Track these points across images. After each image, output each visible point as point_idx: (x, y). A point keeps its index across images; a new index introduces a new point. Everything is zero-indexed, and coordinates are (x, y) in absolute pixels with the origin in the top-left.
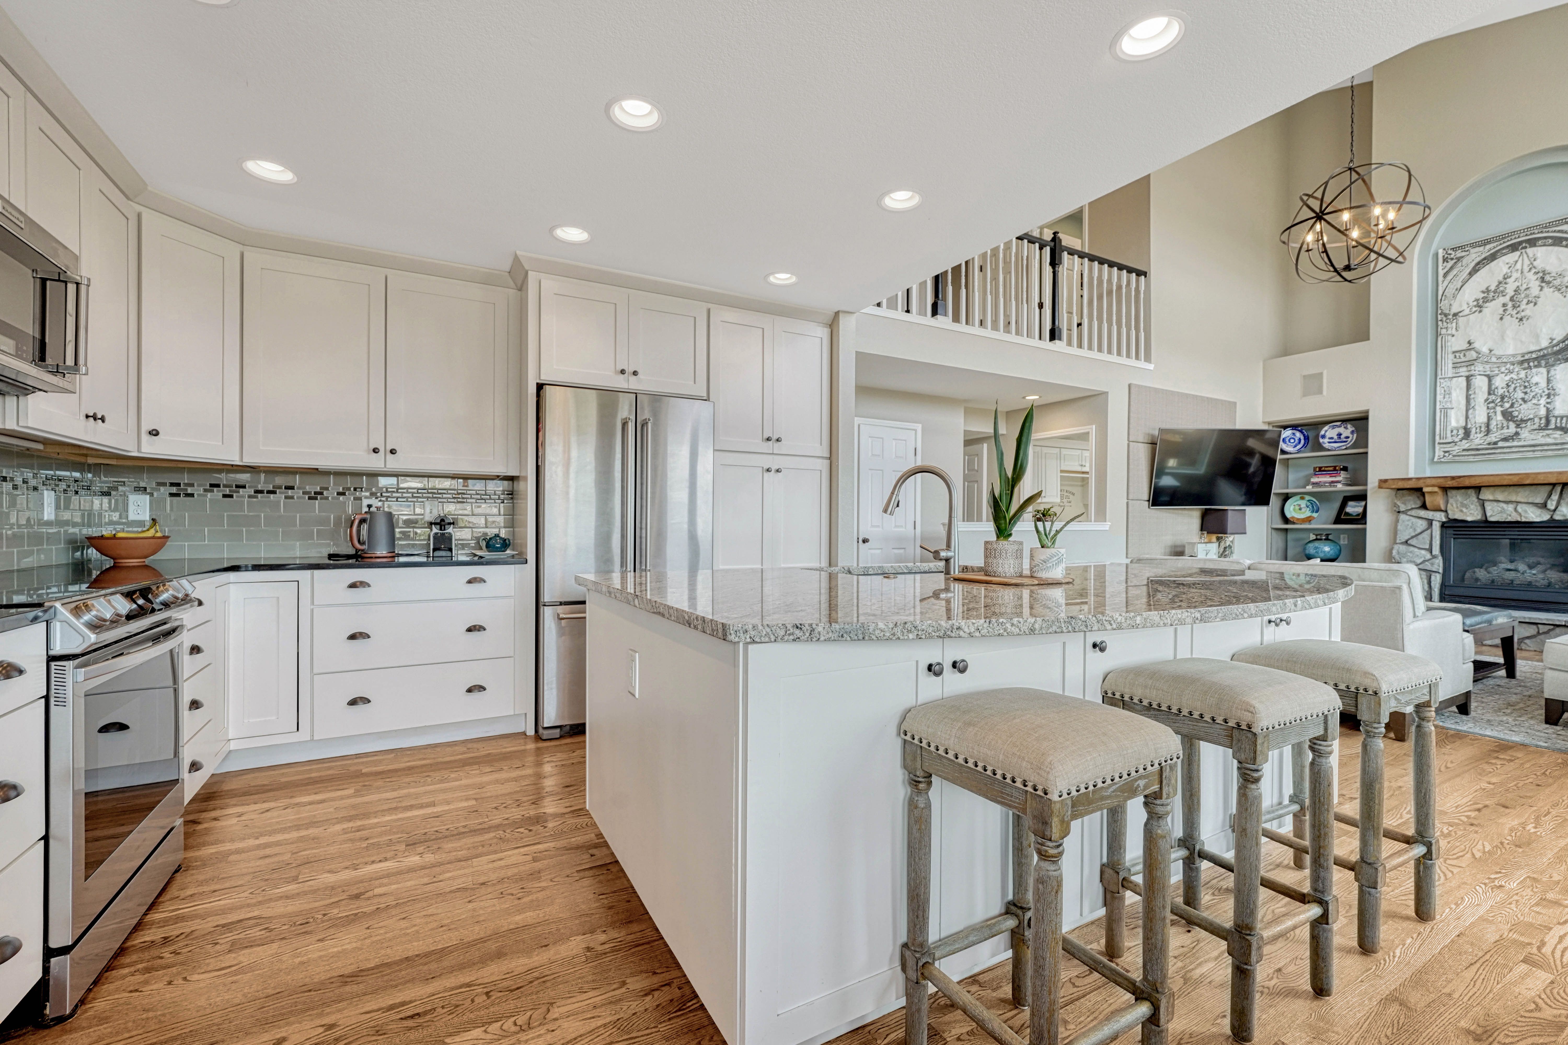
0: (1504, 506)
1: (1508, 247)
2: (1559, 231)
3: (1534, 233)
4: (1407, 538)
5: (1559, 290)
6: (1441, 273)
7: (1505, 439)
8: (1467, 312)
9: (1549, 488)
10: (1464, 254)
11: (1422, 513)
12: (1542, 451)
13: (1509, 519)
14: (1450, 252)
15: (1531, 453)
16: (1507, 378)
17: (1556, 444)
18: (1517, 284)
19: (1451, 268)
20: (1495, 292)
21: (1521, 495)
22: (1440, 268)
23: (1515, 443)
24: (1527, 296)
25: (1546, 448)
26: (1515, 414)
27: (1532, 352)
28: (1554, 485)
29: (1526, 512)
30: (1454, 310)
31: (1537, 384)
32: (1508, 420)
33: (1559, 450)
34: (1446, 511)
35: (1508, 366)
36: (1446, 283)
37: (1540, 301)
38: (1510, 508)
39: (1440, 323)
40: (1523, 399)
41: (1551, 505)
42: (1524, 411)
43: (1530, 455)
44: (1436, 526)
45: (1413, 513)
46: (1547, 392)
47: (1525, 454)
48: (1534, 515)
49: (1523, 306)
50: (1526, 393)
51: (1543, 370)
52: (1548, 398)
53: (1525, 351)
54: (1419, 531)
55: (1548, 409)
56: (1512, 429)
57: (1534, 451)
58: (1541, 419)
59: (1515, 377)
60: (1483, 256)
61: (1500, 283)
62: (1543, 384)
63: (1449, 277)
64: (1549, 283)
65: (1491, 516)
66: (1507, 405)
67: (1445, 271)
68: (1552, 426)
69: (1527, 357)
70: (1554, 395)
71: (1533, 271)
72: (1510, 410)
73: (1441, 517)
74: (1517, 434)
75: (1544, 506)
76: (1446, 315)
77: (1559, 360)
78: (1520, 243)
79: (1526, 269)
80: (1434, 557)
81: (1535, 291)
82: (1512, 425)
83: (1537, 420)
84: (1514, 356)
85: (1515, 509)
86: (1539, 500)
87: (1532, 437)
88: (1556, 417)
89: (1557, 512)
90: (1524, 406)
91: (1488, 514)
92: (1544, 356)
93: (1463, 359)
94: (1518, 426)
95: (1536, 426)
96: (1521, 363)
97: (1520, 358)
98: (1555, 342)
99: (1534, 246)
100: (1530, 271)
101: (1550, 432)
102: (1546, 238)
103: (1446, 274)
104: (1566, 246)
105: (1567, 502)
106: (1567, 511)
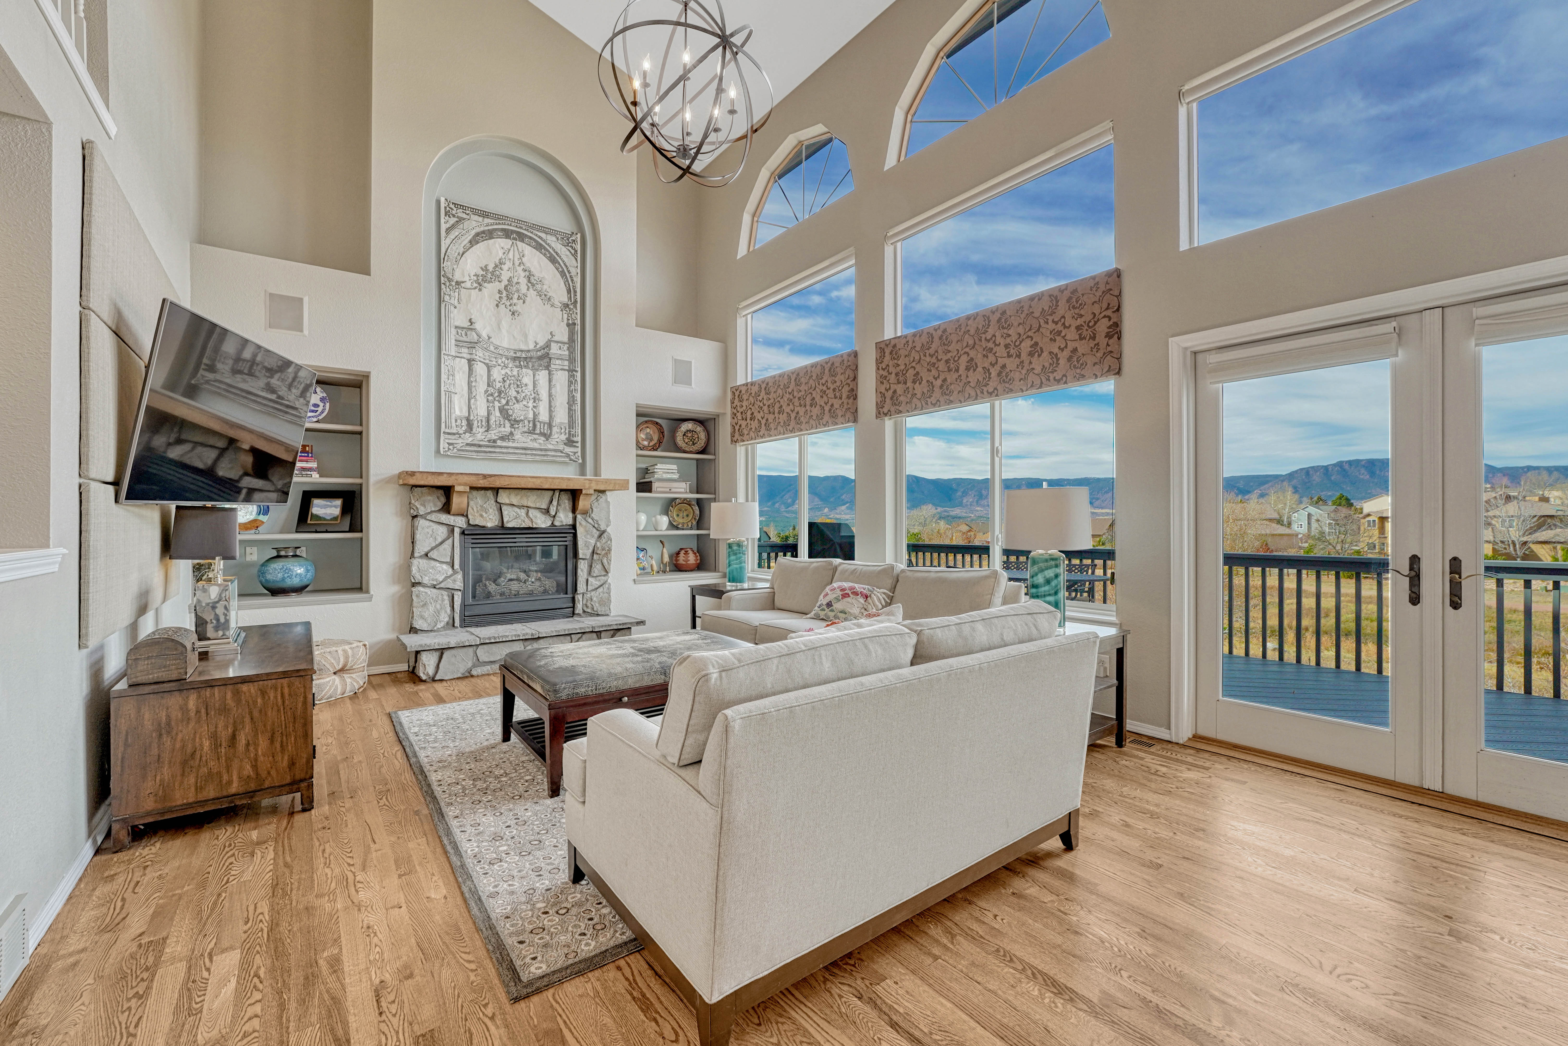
0: (518, 510)
1: (503, 230)
2: (540, 237)
3: (521, 228)
4: (426, 550)
5: (540, 296)
6: (444, 227)
7: (502, 438)
8: (468, 285)
9: (551, 493)
10: (464, 216)
11: (444, 518)
12: (532, 455)
13: (523, 525)
14: (452, 206)
15: (524, 456)
16: (503, 372)
17: (541, 450)
18: (510, 274)
19: (453, 227)
20: (492, 273)
21: (531, 500)
22: (442, 221)
23: (510, 444)
24: (518, 291)
25: (534, 452)
26: (510, 412)
27: (522, 351)
28: (554, 490)
29: (536, 517)
30: (457, 277)
31: (526, 385)
32: (505, 418)
33: (544, 455)
34: (467, 516)
35: (504, 359)
36: (448, 241)
37: (528, 300)
38: (522, 512)
39: (443, 286)
40: (516, 398)
41: (553, 509)
42: (517, 411)
43: (523, 457)
44: (457, 535)
45: (433, 517)
46: (533, 395)
47: (519, 456)
48: (542, 522)
49: (515, 301)
50: (518, 392)
51: (530, 372)
52: (534, 402)
53: (517, 348)
54: (440, 540)
55: (534, 413)
56: (508, 429)
57: (526, 454)
58: (529, 422)
59: (509, 373)
60: (482, 229)
61: (496, 266)
62: (531, 387)
63: (452, 235)
65: (508, 522)
66: (504, 402)
67: (448, 225)
68: (538, 431)
69: (518, 355)
70: (539, 400)
71: (522, 267)
72: (506, 407)
73: (460, 522)
74: (511, 434)
75: (547, 511)
76: (450, 280)
77: (541, 366)
78: (513, 232)
79: (517, 263)
80: (455, 572)
81: (523, 288)
82: (508, 424)
83: (526, 422)
84: (508, 350)
85: (527, 514)
86: (544, 506)
87: (524, 439)
88: (540, 423)
89: (557, 518)
90: (517, 406)
91: (505, 520)
92: (531, 358)
93: (465, 339)
94: (512, 426)
95: (526, 429)
96: (515, 359)
97: (512, 354)
98: (538, 346)
99: (523, 241)
100: (519, 265)
101: (536, 436)
102: (531, 238)
103: (448, 231)
104: (545, 255)
105: (565, 509)
106: (564, 518)
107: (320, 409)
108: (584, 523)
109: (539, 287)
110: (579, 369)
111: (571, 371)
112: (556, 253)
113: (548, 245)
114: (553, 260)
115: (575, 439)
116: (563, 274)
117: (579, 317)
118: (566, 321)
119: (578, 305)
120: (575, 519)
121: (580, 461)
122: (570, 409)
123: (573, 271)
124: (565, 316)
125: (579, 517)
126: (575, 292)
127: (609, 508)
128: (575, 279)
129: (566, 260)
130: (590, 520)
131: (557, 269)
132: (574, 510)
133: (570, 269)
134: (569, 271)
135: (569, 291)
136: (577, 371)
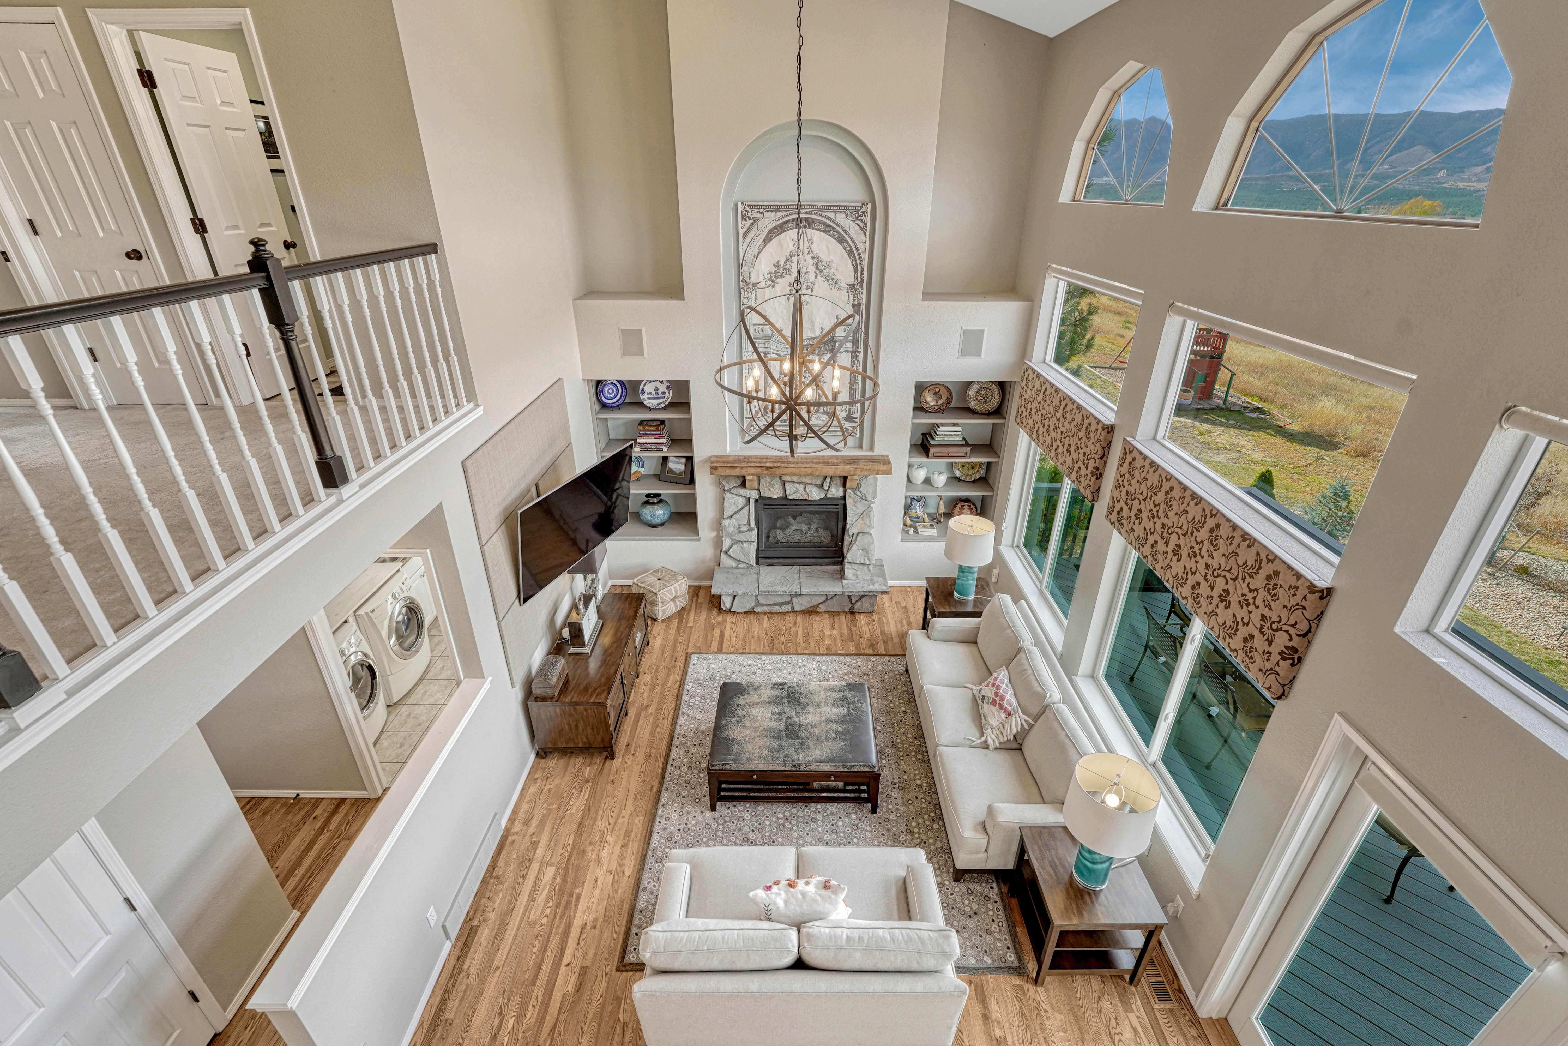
0: (797, 485)
1: (793, 220)
2: (828, 218)
3: (810, 213)
4: (731, 513)
5: (828, 281)
6: (741, 232)
8: (763, 285)
9: (823, 476)
10: (759, 215)
11: (742, 491)
13: (801, 498)
14: (748, 208)
18: (799, 265)
19: (749, 229)
20: (784, 268)
22: (740, 226)
24: (806, 281)
27: (809, 339)
29: (812, 492)
30: (754, 280)
34: (759, 489)
36: (745, 245)
37: (815, 289)
38: (801, 488)
39: (742, 291)
41: (826, 487)
44: (752, 502)
45: (735, 491)
48: (817, 495)
49: (804, 290)
54: (740, 507)
60: (774, 225)
61: (787, 260)
63: (748, 240)
64: (821, 271)
65: (789, 495)
67: (745, 229)
71: (811, 255)
73: (754, 495)
75: (822, 487)
76: (747, 284)
77: (826, 350)
78: (803, 219)
79: (806, 250)
80: (752, 530)
81: (812, 276)
85: (805, 489)
86: (819, 482)
89: (829, 492)
91: (788, 493)
93: (761, 335)
98: (824, 332)
99: (811, 227)
100: (808, 254)
101: (820, 415)
102: (820, 221)
103: (745, 235)
104: (833, 236)
105: (836, 485)
106: (836, 492)
107: (666, 395)
108: (853, 495)
109: (826, 272)
110: (861, 350)
111: (854, 352)
112: (845, 231)
113: (837, 224)
114: (841, 240)
115: (854, 415)
116: (850, 253)
117: (864, 297)
118: (851, 302)
119: (865, 285)
120: (845, 492)
121: (858, 436)
122: (851, 389)
123: (861, 247)
124: (851, 297)
125: (848, 491)
126: (862, 270)
127: (876, 483)
128: (862, 256)
129: (854, 236)
130: (858, 493)
131: (845, 249)
132: (844, 485)
133: (858, 245)
134: (857, 249)
135: (856, 271)
136: (859, 352)
